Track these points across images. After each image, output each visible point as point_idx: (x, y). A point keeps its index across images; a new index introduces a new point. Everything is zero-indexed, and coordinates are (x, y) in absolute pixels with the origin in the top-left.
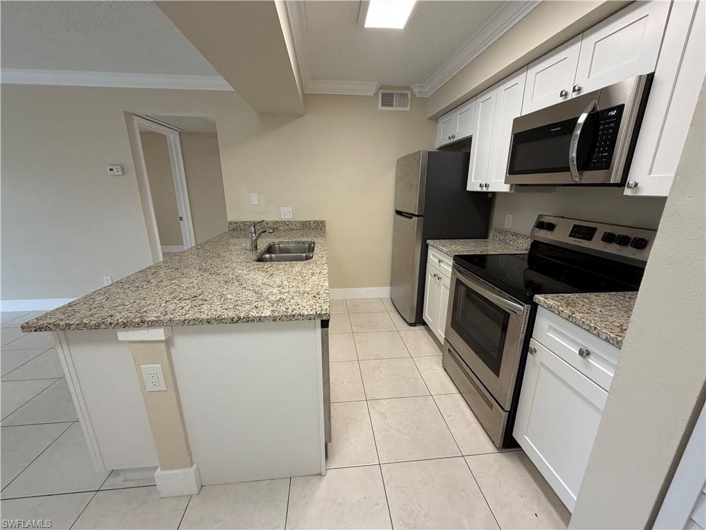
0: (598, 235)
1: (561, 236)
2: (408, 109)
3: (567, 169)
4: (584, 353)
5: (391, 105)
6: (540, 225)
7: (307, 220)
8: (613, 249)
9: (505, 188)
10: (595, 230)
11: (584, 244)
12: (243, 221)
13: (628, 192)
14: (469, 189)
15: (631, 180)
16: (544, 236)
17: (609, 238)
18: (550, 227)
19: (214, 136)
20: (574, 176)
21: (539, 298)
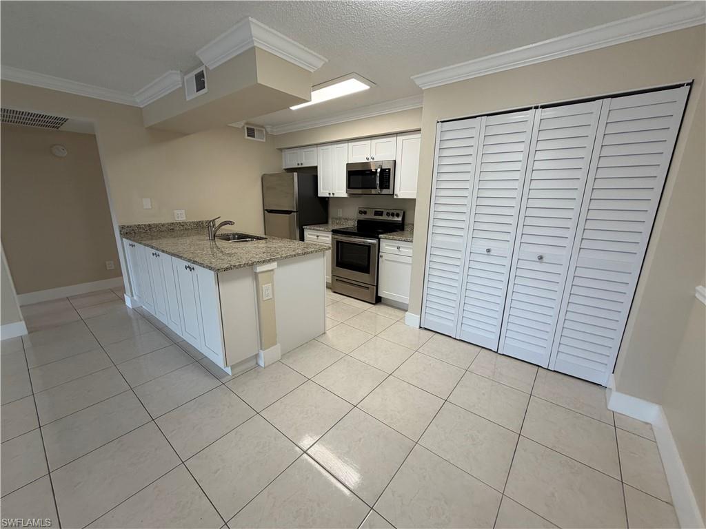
0: (385, 214)
1: (370, 216)
2: (264, 141)
3: (376, 188)
4: (398, 248)
5: (254, 136)
6: (361, 212)
7: (200, 220)
8: (391, 218)
9: (346, 195)
10: (383, 212)
11: (380, 218)
12: (136, 224)
13: (395, 197)
14: (319, 195)
15: (395, 193)
16: (363, 217)
17: (388, 214)
18: (365, 213)
19: (93, 137)
20: (378, 190)
21: (380, 236)
